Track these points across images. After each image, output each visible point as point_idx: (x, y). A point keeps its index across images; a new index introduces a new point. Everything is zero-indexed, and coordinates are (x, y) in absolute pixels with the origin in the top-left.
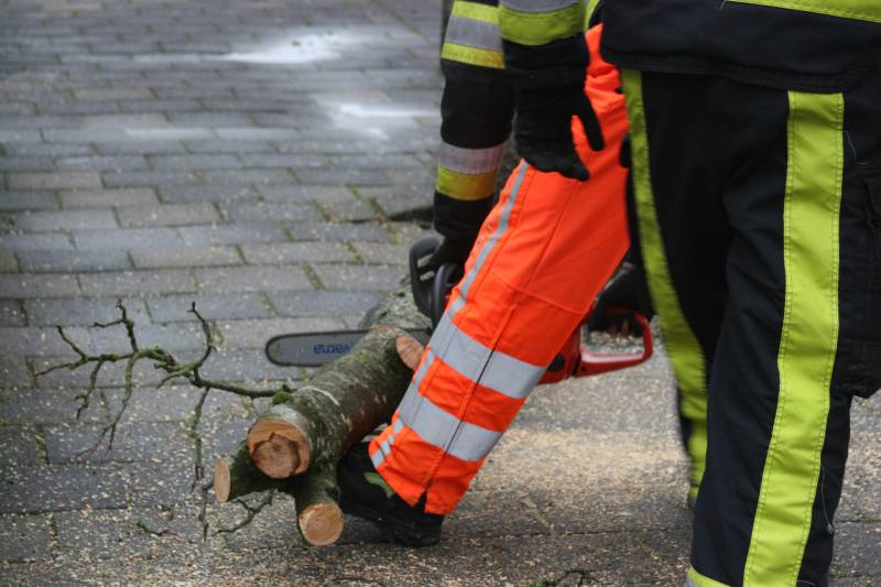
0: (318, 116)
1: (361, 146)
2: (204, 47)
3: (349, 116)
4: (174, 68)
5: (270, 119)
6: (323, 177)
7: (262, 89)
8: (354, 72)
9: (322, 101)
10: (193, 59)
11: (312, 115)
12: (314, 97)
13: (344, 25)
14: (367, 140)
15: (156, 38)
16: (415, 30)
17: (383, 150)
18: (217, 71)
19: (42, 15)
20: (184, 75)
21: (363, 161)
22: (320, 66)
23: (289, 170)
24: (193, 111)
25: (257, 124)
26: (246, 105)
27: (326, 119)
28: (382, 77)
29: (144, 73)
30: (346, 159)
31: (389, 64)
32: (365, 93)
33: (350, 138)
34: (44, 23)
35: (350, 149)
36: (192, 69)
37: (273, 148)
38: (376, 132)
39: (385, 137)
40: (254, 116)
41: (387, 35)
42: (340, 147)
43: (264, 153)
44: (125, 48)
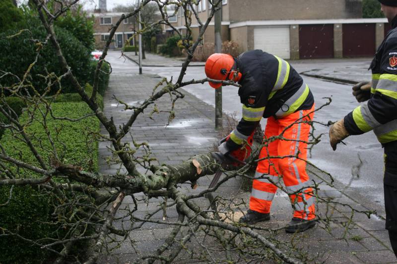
0: (186, 140)
1: (194, 147)
2: (158, 124)
3: (193, 140)
4: (151, 130)
5: (173, 141)
6: (185, 154)
7: (171, 134)
8: (194, 129)
9: (186, 136)
10: (156, 127)
11: (184, 140)
12: (184, 135)
13: (193, 118)
14: (196, 145)
15: (147, 122)
16: (210, 119)
17: (200, 147)
18: (161, 130)
19: (120, 118)
20: (153, 132)
21: (194, 150)
22: (186, 128)
23: (177, 153)
24: (155, 140)
25: (170, 142)
26: (168, 138)
27: (187, 141)
28: (200, 130)
29: (144, 131)
30: (190, 150)
31: (203, 127)
32: (197, 134)
33: (192, 145)
34: (120, 120)
35: (192, 148)
36: (155, 130)
37: (173, 148)
38: (199, 144)
39: (200, 144)
40: (169, 141)
41: (203, 120)
42: (189, 147)
43: (170, 149)
44: (139, 125)
